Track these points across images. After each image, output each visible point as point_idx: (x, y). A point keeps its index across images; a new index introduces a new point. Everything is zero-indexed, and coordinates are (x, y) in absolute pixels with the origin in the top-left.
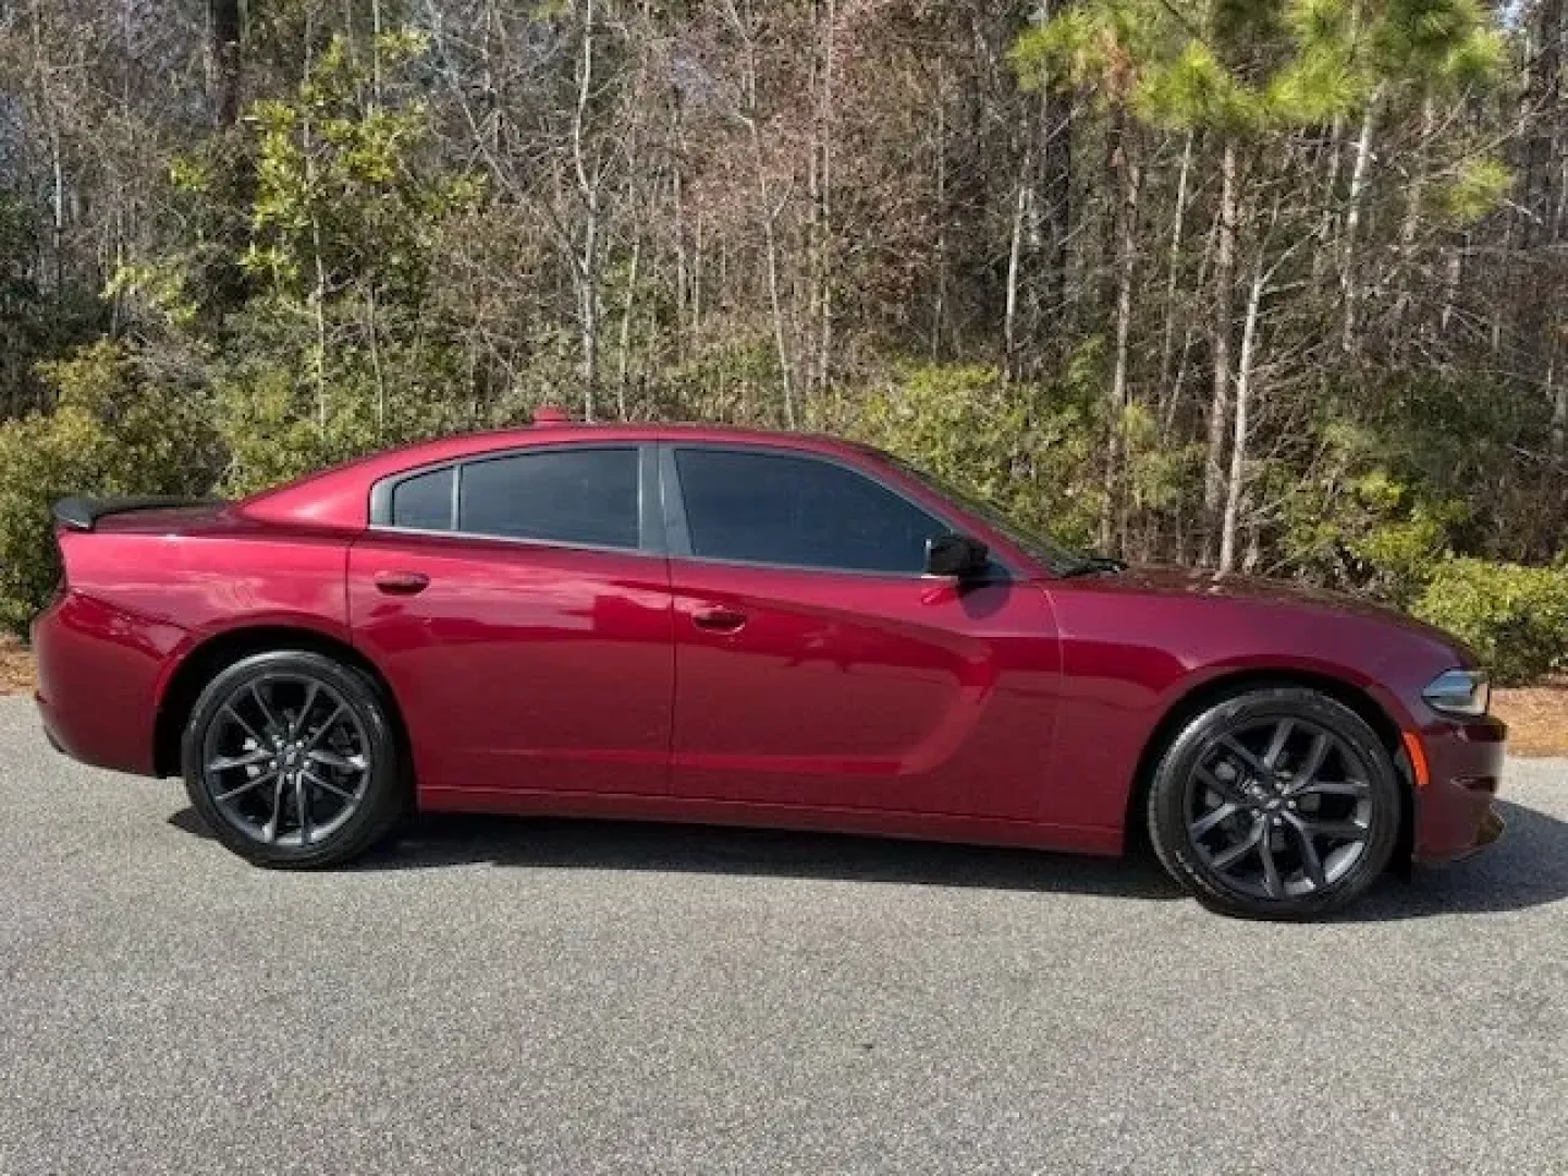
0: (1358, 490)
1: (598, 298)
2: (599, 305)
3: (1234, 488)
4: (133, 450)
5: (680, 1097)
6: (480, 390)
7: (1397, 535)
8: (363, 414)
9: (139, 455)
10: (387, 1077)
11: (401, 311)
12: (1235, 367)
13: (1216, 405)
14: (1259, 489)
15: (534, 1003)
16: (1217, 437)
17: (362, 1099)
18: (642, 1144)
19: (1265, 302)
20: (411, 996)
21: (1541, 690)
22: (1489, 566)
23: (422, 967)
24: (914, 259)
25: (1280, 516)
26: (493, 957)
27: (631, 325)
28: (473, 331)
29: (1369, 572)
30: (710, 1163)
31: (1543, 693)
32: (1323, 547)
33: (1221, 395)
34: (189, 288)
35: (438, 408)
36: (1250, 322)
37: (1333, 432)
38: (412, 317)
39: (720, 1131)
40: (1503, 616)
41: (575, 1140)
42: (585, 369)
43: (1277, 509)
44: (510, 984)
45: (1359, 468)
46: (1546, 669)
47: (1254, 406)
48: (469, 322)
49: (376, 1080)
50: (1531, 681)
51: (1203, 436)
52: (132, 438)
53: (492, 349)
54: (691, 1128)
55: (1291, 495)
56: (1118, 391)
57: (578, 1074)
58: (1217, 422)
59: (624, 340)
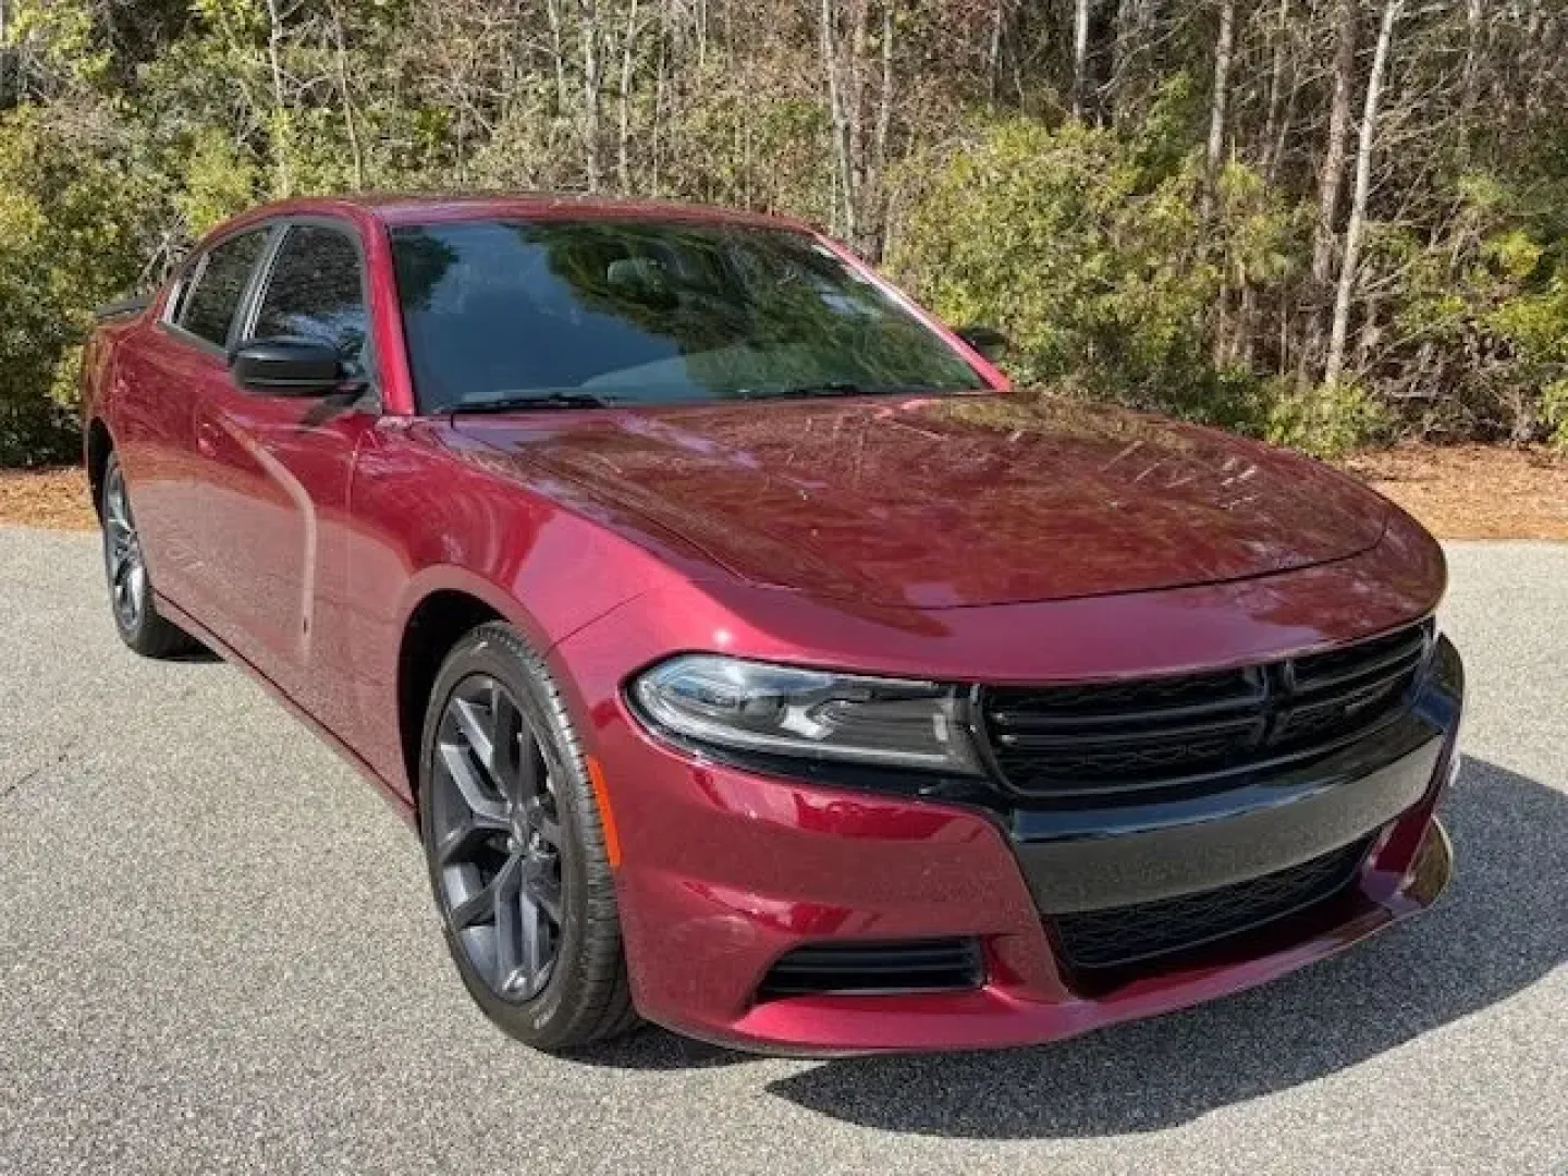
0: (1494, 255)
3: (1350, 254)
4: (77, 234)
7: (1533, 307)
9: (85, 241)
13: (1330, 158)
16: (1329, 196)
19: (1398, 30)
25: (1399, 289)
32: (1448, 322)
33: (1336, 148)
34: (97, 33)
36: (1380, 56)
37: (1469, 187)
43: (1396, 280)
47: (1380, 158)
51: (1313, 195)
52: (77, 220)
55: (1412, 263)
56: (1215, 141)
58: (1330, 177)
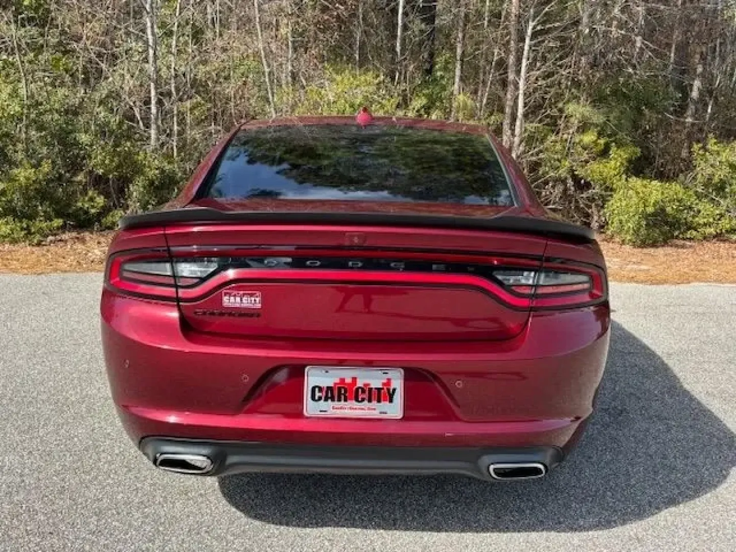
0: (581, 141)
1: (155, 27)
2: (156, 30)
3: (517, 140)
5: (182, 480)
6: (86, 81)
7: (601, 165)
8: (14, 94)
10: (25, 478)
11: (34, 31)
12: (518, 72)
13: (508, 94)
14: (530, 140)
15: (109, 434)
16: (508, 111)
17: (10, 489)
18: (160, 503)
19: (535, 35)
20: (41, 434)
21: (669, 248)
22: (645, 182)
23: (48, 419)
24: (337, 8)
25: (541, 156)
26: (89, 411)
27: (178, 41)
28: (81, 45)
29: (588, 185)
30: (194, 511)
31: (668, 250)
32: (563, 172)
33: (511, 88)
35: (61, 92)
36: (526, 48)
37: (571, 108)
38: (42, 35)
39: (201, 495)
40: (650, 210)
41: (125, 503)
42: (150, 68)
43: (541, 151)
44: (96, 425)
45: (584, 127)
46: (673, 237)
47: (527, 95)
48: (78, 39)
49: (19, 479)
50: (665, 243)
51: (501, 110)
53: (93, 56)
54: (186, 494)
55: (548, 143)
56: (456, 85)
57: (130, 471)
58: (509, 103)
59: (174, 50)
